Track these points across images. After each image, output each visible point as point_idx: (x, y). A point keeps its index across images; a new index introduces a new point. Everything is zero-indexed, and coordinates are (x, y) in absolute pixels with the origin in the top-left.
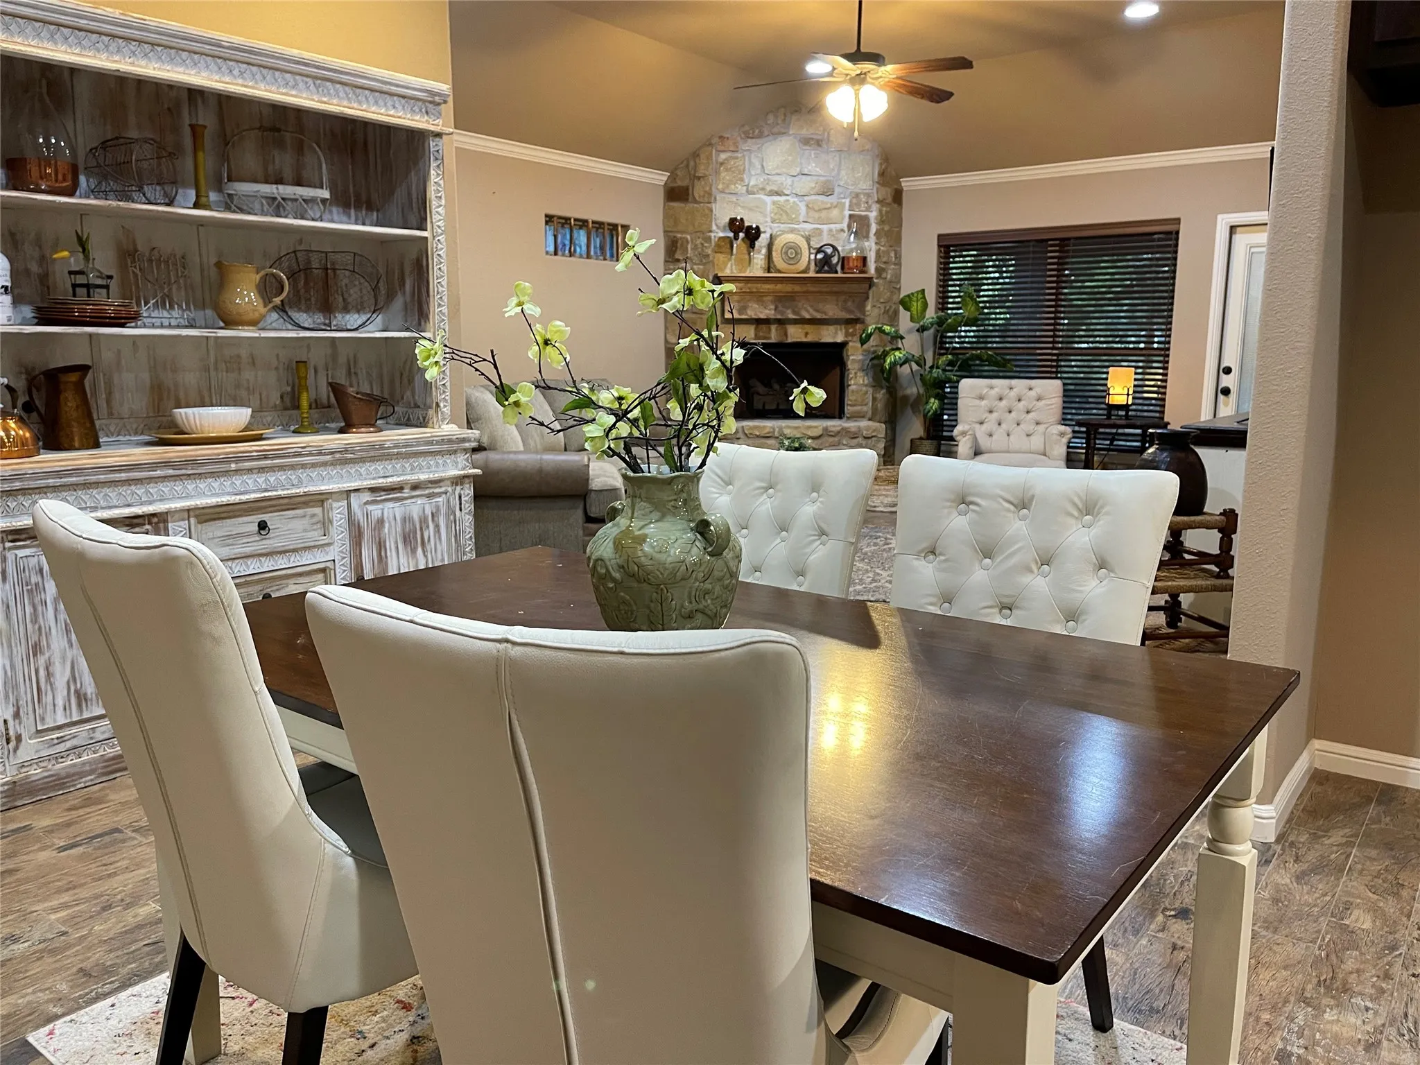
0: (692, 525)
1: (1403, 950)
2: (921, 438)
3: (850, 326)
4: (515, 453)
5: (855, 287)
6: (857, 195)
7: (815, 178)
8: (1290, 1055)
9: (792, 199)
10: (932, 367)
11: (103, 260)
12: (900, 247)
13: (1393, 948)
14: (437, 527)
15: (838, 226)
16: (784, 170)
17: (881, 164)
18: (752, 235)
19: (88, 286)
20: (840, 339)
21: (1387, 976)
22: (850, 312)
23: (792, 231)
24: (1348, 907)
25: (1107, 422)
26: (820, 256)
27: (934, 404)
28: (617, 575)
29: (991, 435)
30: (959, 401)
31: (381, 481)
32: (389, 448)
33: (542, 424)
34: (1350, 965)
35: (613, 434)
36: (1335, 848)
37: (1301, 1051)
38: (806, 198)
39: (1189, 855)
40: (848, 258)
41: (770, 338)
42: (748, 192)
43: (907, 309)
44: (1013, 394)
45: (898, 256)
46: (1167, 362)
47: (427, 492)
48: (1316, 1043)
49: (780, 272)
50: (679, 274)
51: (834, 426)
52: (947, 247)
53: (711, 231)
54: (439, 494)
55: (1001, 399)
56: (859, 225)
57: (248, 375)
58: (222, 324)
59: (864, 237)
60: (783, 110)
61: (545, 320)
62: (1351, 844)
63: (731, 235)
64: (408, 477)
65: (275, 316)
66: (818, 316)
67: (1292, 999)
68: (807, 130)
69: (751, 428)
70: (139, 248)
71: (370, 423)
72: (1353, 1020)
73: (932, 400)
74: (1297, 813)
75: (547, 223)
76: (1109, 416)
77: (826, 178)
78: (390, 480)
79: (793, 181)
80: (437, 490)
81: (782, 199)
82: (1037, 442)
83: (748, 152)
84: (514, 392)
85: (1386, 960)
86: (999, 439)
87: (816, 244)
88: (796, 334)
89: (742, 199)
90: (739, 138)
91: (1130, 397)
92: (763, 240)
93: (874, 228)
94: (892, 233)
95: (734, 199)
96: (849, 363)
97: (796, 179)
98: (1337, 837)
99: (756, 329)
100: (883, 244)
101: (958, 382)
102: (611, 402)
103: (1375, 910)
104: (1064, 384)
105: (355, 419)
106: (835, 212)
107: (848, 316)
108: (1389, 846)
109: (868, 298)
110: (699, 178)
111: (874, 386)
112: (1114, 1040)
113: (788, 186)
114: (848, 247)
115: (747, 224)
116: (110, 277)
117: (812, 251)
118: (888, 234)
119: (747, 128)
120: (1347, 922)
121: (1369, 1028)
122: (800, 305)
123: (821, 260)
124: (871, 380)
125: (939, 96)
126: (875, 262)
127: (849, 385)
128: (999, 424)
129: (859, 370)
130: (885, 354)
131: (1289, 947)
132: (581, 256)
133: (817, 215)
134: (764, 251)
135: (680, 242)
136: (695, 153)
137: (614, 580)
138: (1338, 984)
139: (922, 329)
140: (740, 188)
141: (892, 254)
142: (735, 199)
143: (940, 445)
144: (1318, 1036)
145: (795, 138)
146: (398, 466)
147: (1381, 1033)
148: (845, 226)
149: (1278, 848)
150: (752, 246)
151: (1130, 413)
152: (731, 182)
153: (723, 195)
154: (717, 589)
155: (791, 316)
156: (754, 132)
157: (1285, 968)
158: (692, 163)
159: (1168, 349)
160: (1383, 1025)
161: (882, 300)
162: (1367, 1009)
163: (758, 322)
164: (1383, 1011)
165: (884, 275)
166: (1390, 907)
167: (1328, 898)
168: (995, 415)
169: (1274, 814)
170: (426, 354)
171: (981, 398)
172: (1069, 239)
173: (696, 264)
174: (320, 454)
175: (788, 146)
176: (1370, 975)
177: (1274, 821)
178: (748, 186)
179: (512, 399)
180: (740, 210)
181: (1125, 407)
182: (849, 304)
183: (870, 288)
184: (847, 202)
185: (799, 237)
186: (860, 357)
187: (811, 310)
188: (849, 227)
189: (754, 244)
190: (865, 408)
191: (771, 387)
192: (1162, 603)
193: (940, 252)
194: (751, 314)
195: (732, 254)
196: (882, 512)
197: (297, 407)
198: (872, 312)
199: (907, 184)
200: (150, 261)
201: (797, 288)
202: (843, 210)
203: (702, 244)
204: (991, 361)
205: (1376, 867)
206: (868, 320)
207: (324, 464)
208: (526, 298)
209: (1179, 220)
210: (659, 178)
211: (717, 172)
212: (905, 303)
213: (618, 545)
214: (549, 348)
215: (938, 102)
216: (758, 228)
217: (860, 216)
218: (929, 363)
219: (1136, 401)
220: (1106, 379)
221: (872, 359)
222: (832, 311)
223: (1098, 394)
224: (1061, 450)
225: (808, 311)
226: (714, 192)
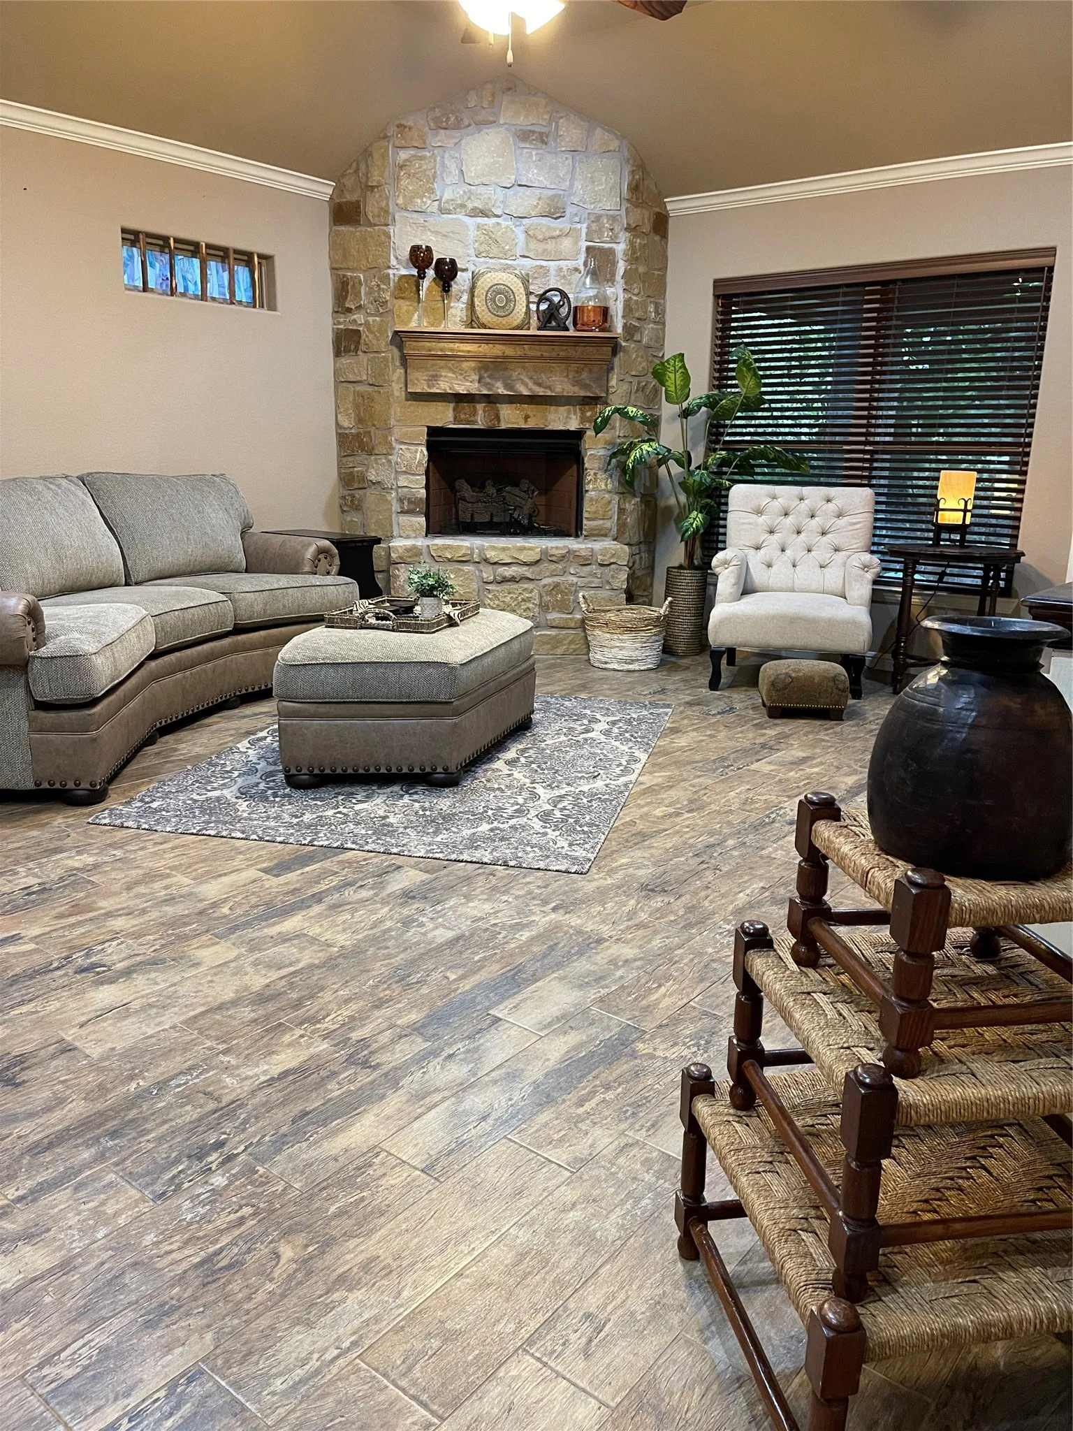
2: (681, 567)
3: (587, 407)
5: (591, 351)
6: (598, 218)
7: (538, 191)
9: (504, 223)
10: (698, 468)
12: (664, 298)
15: (571, 264)
16: (493, 178)
17: (633, 172)
18: (447, 272)
20: (573, 425)
22: (585, 386)
23: (505, 269)
25: (930, 551)
26: (543, 307)
29: (769, 566)
30: (729, 516)
38: (525, 221)
40: (582, 308)
41: (475, 422)
42: (442, 211)
43: (662, 383)
44: (804, 506)
45: (660, 311)
46: (1026, 464)
49: (484, 325)
51: (557, 548)
52: (725, 297)
53: (389, 267)
55: (786, 514)
56: (600, 265)
59: (608, 281)
60: (490, 86)
63: (415, 272)
66: (541, 391)
68: (526, 117)
69: (439, 548)
73: (696, 513)
75: (126, 241)
76: (937, 539)
77: (553, 192)
79: (505, 195)
81: (491, 221)
82: (833, 578)
83: (440, 149)
86: (780, 573)
87: (538, 289)
88: (511, 418)
89: (431, 220)
90: (427, 129)
91: (969, 515)
92: (462, 280)
93: (621, 267)
94: (650, 277)
95: (420, 219)
96: (586, 459)
97: (510, 192)
99: (454, 409)
100: (636, 291)
101: (728, 489)
104: (877, 494)
106: (566, 243)
107: (583, 393)
109: (612, 368)
110: (372, 189)
111: (623, 493)
113: (498, 204)
114: (583, 295)
115: (436, 255)
117: (533, 299)
118: (645, 278)
119: (438, 113)
122: (515, 374)
123: (544, 311)
124: (616, 484)
126: (623, 317)
127: (587, 491)
128: (783, 550)
129: (599, 469)
130: (632, 446)
133: (541, 247)
134: (465, 298)
135: (351, 283)
136: (366, 150)
139: (686, 414)
140: (430, 204)
141: (651, 308)
142: (422, 221)
145: (507, 130)
148: (579, 263)
150: (446, 288)
151: (969, 537)
152: (416, 194)
153: (406, 214)
155: (501, 390)
156: (448, 119)
158: (363, 166)
159: (1028, 445)
161: (633, 373)
163: (458, 398)
165: (637, 337)
168: (776, 537)
171: (759, 512)
172: (894, 282)
173: (372, 315)
175: (497, 142)
178: (440, 200)
180: (427, 235)
181: (962, 529)
182: (585, 375)
183: (615, 353)
184: (584, 228)
185: (512, 276)
186: (602, 452)
187: (530, 384)
188: (585, 264)
189: (450, 286)
190: (608, 524)
191: (484, 491)
193: (716, 304)
194: (445, 386)
195: (419, 301)
196: (614, 670)
198: (618, 387)
199: (676, 205)
201: (509, 351)
202: (576, 242)
203: (378, 286)
204: (779, 460)
206: (610, 398)
209: (1054, 249)
210: (323, 189)
211: (396, 180)
212: (659, 375)
215: (664, 18)
216: (453, 262)
217: (601, 250)
218: (697, 459)
219: (978, 520)
220: (936, 488)
221: (614, 455)
222: (561, 385)
223: (923, 509)
224: (862, 590)
225: (526, 385)
226: (392, 208)
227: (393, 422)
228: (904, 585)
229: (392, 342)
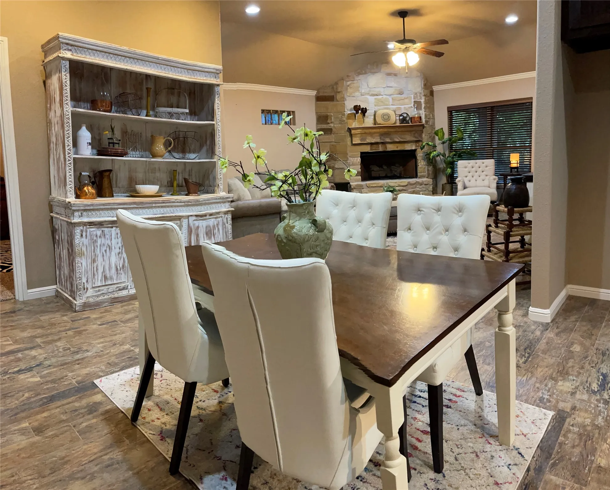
0: (311, 221)
1: (589, 358)
2: (446, 184)
3: (416, 143)
4: (249, 200)
5: (417, 128)
6: (416, 94)
7: (394, 88)
8: (544, 399)
9: (384, 97)
10: (448, 157)
11: (118, 134)
12: (434, 112)
13: (586, 357)
14: (218, 229)
15: (410, 106)
16: (379, 86)
17: (424, 81)
18: (364, 111)
19: (113, 143)
20: (414, 148)
21: (583, 368)
23: (386, 109)
24: (572, 344)
25: (510, 174)
26: (401, 118)
27: (449, 171)
28: (285, 241)
29: (470, 181)
30: (458, 169)
31: (199, 213)
32: (202, 201)
33: (258, 187)
34: (570, 364)
35: (282, 189)
36: (571, 323)
37: (548, 397)
38: (391, 96)
39: (521, 329)
40: (414, 117)
41: (378, 150)
42: (362, 95)
43: (437, 135)
44: (477, 165)
45: (433, 116)
46: (531, 151)
47: (215, 216)
48: (554, 394)
49: (380, 124)
50: (302, 129)
51: (413, 181)
52: (451, 111)
53: (345, 112)
54: (219, 217)
55: (473, 167)
56: (418, 105)
57: (158, 174)
58: (151, 156)
59: (420, 109)
60: (376, 63)
61: (257, 149)
62: (577, 321)
63: (355, 112)
64: (208, 211)
65: (167, 154)
66: (402, 140)
67: (548, 378)
68: (388, 70)
69: (369, 184)
70: (128, 130)
71: (195, 192)
72: (568, 384)
73: (448, 169)
74: (560, 311)
75: (262, 113)
76: (511, 171)
77: (399, 88)
78: (201, 213)
79: (384, 90)
80: (218, 216)
81: (380, 97)
82: (486, 183)
83: (360, 80)
84: (248, 176)
85: (583, 362)
86: (473, 183)
87: (399, 113)
88: (390, 148)
89: (359, 98)
90: (355, 75)
91: (518, 164)
92: (370, 113)
93: (423, 106)
94: (430, 107)
95: (354, 98)
96: (418, 157)
97: (386, 89)
98: (573, 318)
99: (371, 147)
100: (427, 111)
101: (457, 162)
102: (282, 178)
103: (582, 344)
104: (495, 161)
105: (191, 191)
106: (406, 101)
107: (416, 139)
108: (590, 321)
109: (423, 132)
110: (339, 92)
111: (428, 165)
112: (482, 399)
113: (382, 92)
114: (413, 114)
115: (361, 107)
116: (120, 140)
117: (398, 116)
118: (429, 108)
119: (359, 71)
120: (571, 349)
121: (573, 387)
122: (393, 136)
124: (426, 163)
125: (439, 54)
126: (425, 119)
127: (419, 165)
128: (473, 177)
129: (422, 159)
130: (431, 153)
131: (550, 359)
132: (276, 124)
133: (398, 102)
134: (372, 117)
135: (329, 116)
136: (336, 83)
137: (284, 242)
138: (565, 372)
139: (443, 143)
140: (357, 94)
141: (431, 115)
143: (452, 186)
144: (555, 391)
145: (383, 73)
146: (206, 208)
147: (577, 388)
148: (412, 105)
149: (551, 324)
150: (364, 115)
151: (518, 170)
152: (353, 92)
153: (350, 98)
154: (322, 245)
155: (389, 141)
156: (362, 72)
157: (547, 367)
158: (335, 87)
159: (531, 146)
160: (578, 386)
161: (428, 133)
162: (574, 380)
163: (372, 144)
164: (579, 381)
165: (428, 123)
166: (588, 343)
167: (566, 341)
168: (471, 173)
169: (550, 313)
170: (222, 164)
171: (466, 167)
172: (494, 107)
173: (336, 124)
174: (181, 202)
175: (380, 77)
176: (576, 369)
177: (550, 315)
178: (361, 93)
179: (248, 179)
180: (358, 102)
181: (517, 168)
182: (415, 135)
183: (423, 128)
184: (412, 96)
185: (389, 111)
186: (422, 155)
188: (414, 105)
190: (425, 174)
191: (382, 167)
192: (518, 240)
193: (449, 114)
194: (368, 141)
195: (355, 119)
197: (173, 186)
198: (425, 137)
199: (435, 88)
200: (131, 135)
201: (391, 130)
202: (410, 99)
203: (340, 117)
204: (468, 154)
205: (585, 328)
206: (423, 140)
207: (181, 206)
208: (250, 141)
209: (532, 98)
210: (314, 93)
211: (347, 89)
212: (436, 133)
213: (285, 230)
214: (259, 159)
215: (439, 57)
216: (366, 108)
217: (418, 101)
218: (447, 156)
219: (520, 165)
220: (510, 158)
221: (426, 155)
222: (408, 137)
223: (507, 164)
224: (494, 185)
225: (398, 139)
226: (345, 97)
227: (348, 152)
228: (504, 184)
229: (347, 131)
